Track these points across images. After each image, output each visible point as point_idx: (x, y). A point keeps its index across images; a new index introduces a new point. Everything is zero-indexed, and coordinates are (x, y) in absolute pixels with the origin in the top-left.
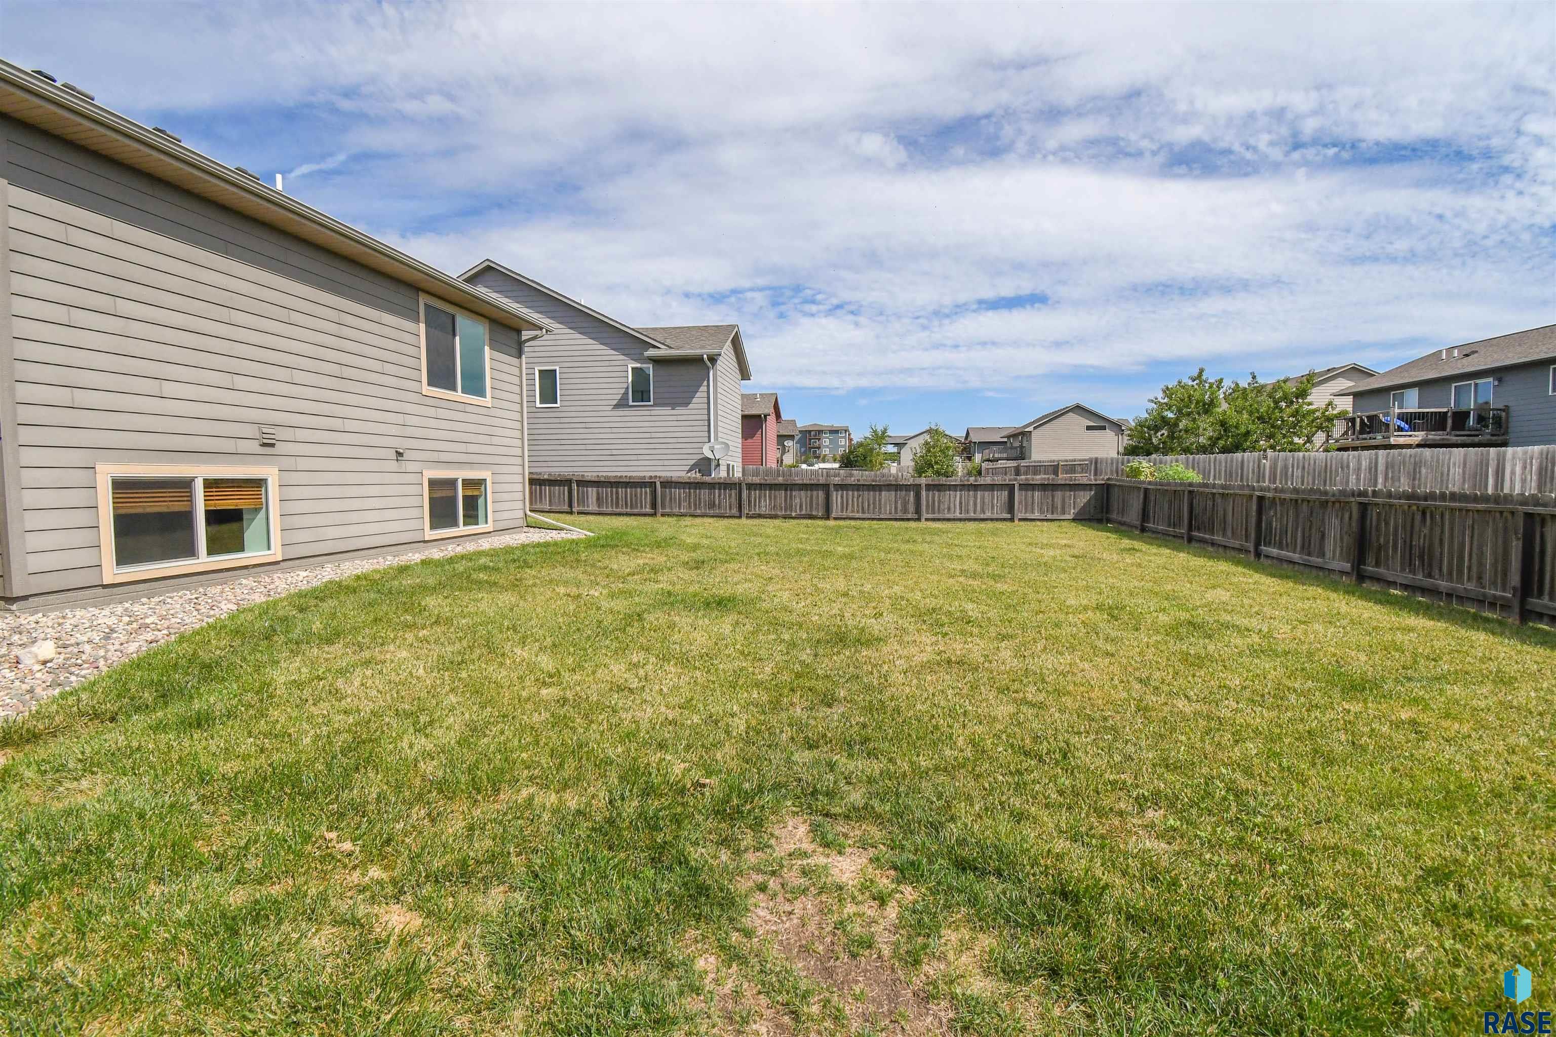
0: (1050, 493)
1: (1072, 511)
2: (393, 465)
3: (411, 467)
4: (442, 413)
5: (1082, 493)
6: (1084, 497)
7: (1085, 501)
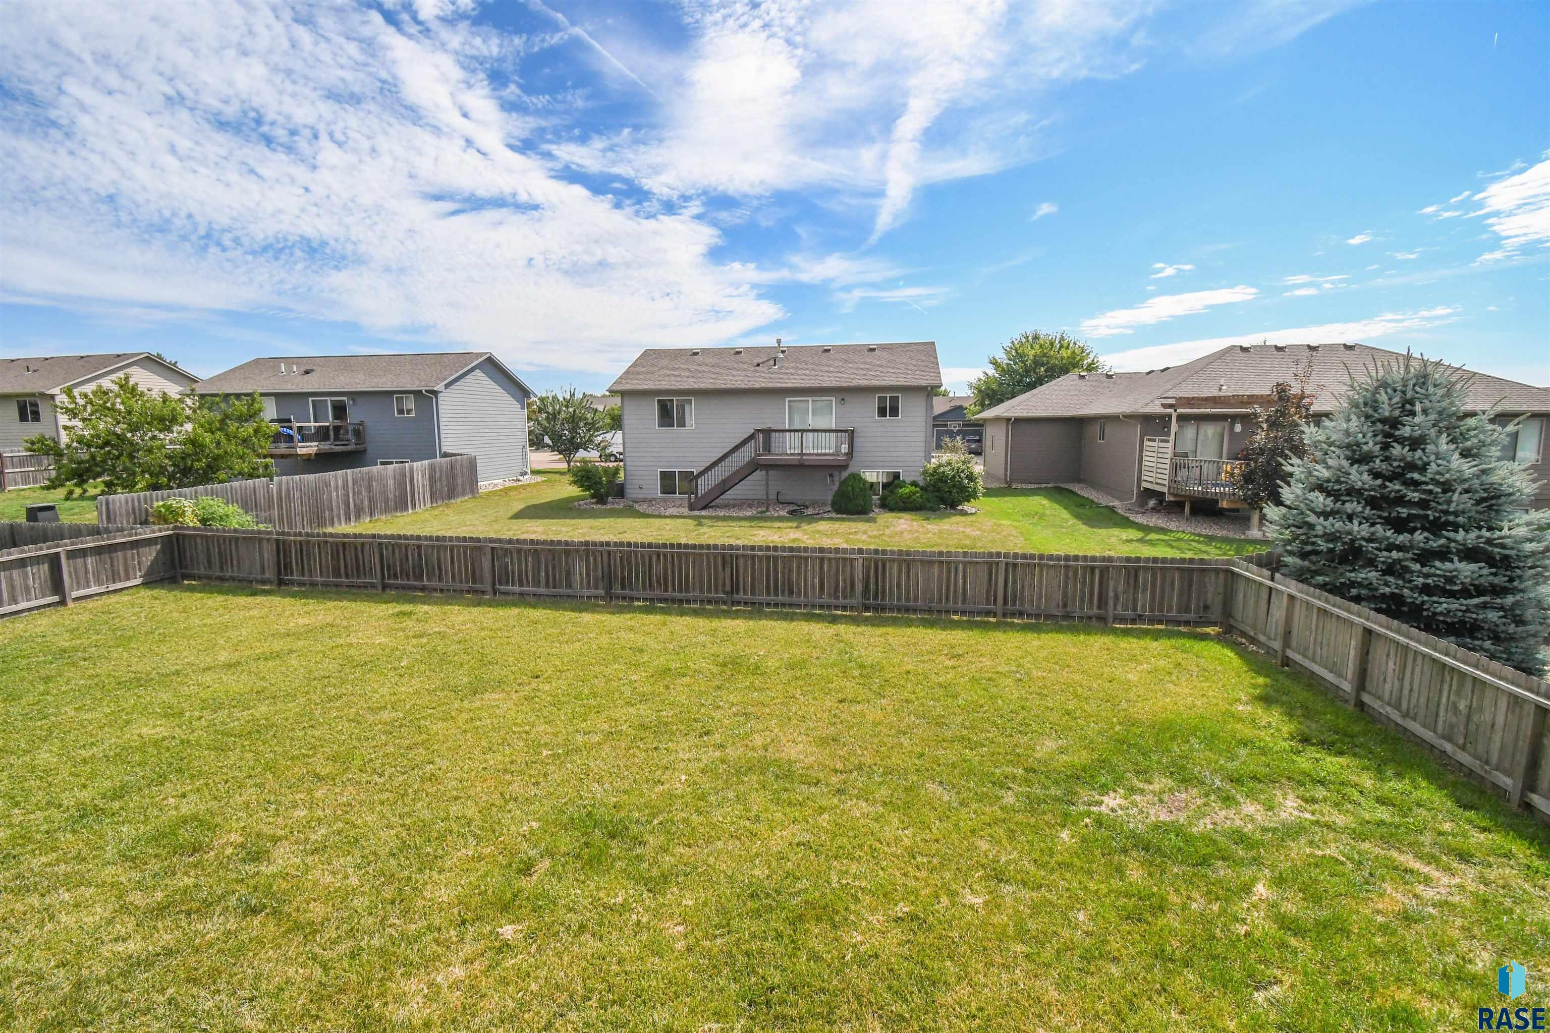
0: (107, 556)
1: (139, 574)
5: (147, 549)
6: (149, 555)
7: (151, 558)
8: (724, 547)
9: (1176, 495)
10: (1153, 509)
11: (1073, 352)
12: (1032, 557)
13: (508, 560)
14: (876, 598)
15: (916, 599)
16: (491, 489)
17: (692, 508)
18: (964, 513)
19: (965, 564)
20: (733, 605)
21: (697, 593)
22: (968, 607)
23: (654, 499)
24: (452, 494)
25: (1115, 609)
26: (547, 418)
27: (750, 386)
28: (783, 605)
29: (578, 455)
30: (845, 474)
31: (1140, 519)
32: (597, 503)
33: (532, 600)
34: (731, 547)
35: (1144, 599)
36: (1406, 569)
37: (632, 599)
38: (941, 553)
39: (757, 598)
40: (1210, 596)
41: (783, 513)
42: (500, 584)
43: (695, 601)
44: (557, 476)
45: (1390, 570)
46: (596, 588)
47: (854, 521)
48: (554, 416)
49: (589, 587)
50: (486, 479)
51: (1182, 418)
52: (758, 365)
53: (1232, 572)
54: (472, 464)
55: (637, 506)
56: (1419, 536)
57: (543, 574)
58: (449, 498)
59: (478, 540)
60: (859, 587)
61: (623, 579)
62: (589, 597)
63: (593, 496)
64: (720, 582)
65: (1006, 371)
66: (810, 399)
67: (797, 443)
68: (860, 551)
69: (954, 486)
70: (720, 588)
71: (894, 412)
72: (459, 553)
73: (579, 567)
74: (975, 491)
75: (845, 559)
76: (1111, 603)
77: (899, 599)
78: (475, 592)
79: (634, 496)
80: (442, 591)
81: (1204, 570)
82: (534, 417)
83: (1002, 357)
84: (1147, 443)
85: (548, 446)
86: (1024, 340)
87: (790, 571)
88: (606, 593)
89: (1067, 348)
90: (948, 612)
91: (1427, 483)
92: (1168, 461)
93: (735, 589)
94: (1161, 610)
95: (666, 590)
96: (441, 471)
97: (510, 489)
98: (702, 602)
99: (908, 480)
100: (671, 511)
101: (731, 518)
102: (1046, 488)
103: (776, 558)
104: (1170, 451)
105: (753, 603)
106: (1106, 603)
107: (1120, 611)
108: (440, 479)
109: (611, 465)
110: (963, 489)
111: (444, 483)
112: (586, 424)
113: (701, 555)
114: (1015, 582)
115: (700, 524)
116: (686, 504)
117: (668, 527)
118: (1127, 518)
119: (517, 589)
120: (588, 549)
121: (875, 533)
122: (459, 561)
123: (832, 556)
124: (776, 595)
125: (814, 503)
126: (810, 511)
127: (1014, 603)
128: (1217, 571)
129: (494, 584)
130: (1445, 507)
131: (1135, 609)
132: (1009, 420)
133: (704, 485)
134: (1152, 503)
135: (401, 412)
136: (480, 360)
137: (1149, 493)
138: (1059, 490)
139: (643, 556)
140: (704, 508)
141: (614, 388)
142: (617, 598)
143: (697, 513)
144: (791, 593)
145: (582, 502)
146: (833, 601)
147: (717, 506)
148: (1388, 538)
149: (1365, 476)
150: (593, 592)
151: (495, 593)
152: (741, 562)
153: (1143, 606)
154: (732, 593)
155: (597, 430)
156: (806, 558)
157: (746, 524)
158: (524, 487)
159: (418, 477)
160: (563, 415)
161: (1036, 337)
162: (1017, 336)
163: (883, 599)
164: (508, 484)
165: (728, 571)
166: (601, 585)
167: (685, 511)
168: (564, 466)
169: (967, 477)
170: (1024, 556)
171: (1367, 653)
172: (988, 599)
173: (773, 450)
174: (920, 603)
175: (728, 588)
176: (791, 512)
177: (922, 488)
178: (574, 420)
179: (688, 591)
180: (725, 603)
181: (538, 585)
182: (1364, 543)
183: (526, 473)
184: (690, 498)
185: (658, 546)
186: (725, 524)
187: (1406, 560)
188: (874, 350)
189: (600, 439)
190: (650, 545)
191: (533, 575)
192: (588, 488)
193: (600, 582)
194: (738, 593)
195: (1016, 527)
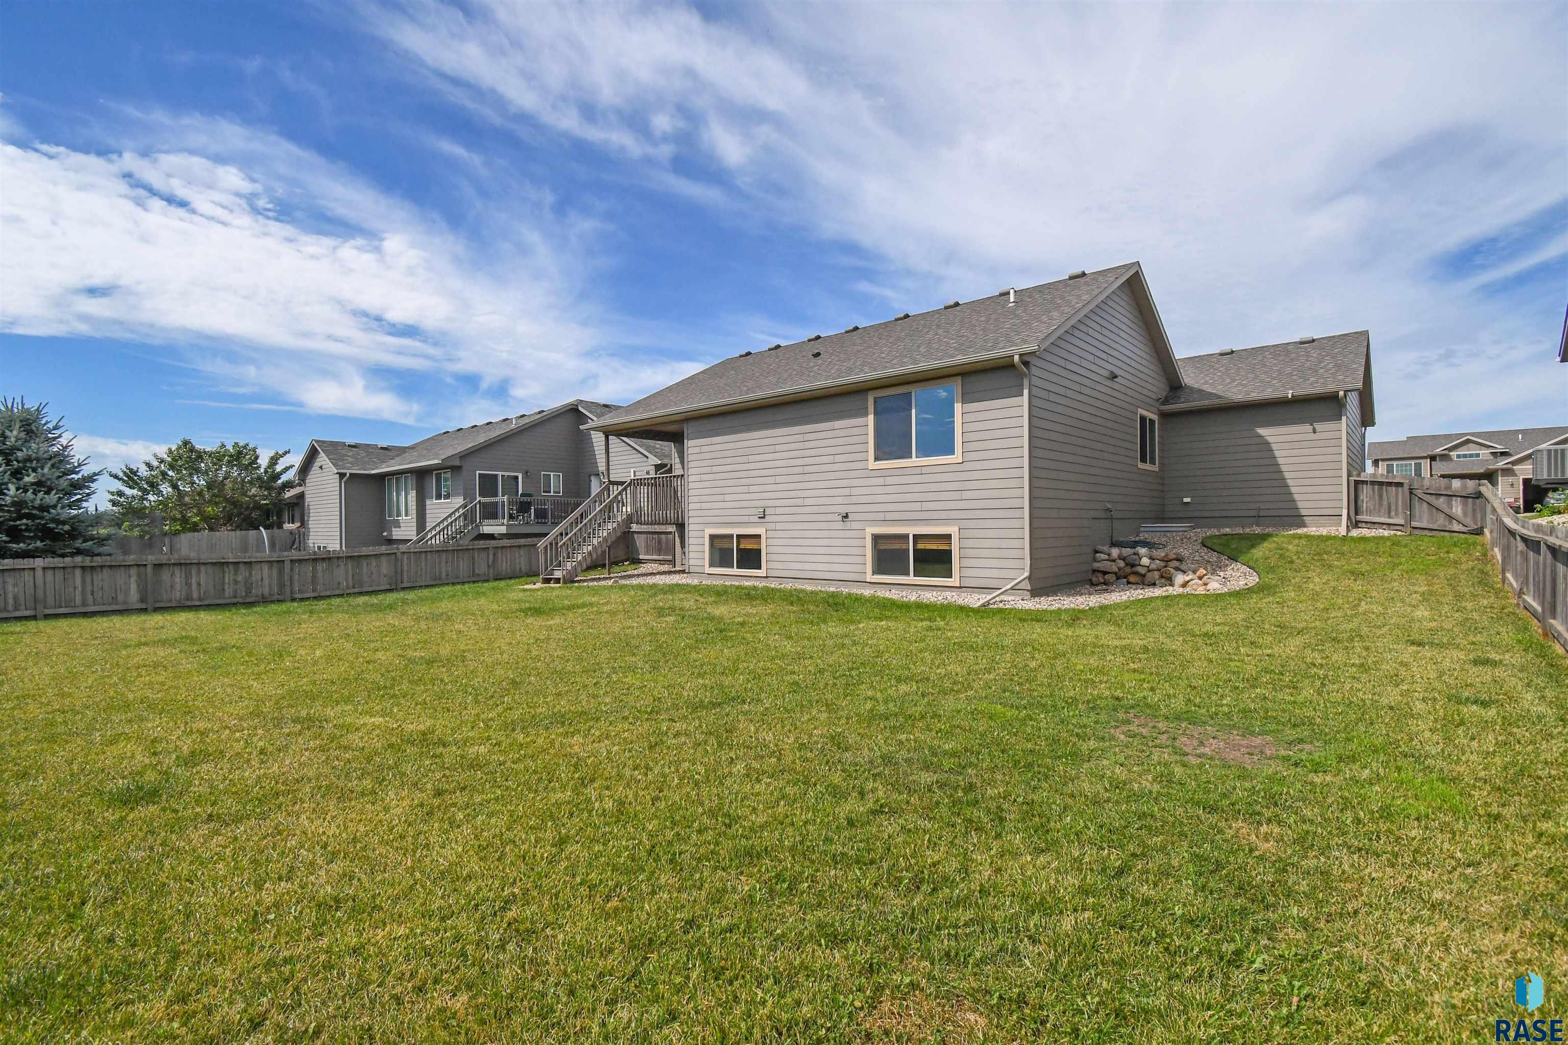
2: (840, 525)
3: (855, 525)
4: (889, 480)
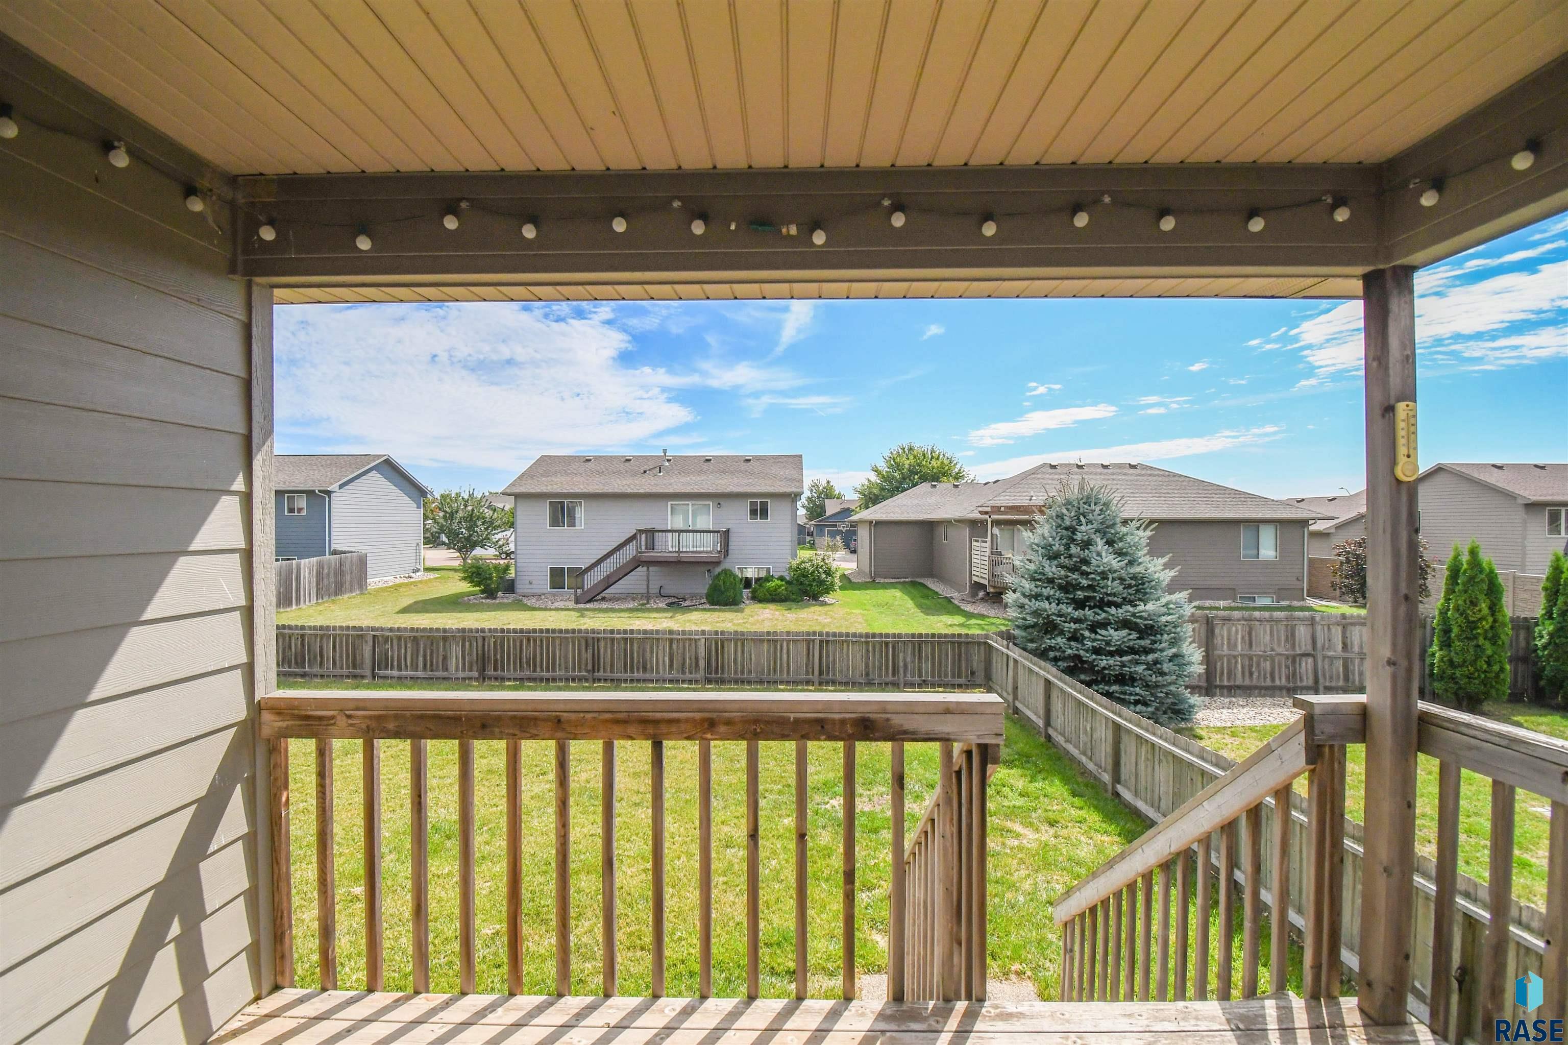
8: (587, 631)
9: (994, 587)
10: (982, 599)
11: (942, 463)
12: (841, 635)
13: (388, 646)
14: (716, 672)
15: (750, 672)
16: (380, 585)
17: (577, 602)
18: (824, 604)
19: (788, 641)
20: (594, 682)
21: (563, 673)
22: (791, 679)
23: (544, 594)
24: (339, 589)
25: (905, 676)
26: (445, 517)
27: (635, 491)
28: (638, 681)
29: (474, 553)
30: (718, 570)
31: (969, 608)
32: (487, 598)
33: (409, 682)
34: (593, 631)
35: (926, 667)
36: (1084, 637)
37: (503, 679)
38: (768, 633)
39: (616, 675)
40: (975, 664)
41: (662, 605)
42: (379, 669)
43: (561, 680)
44: (451, 574)
45: (1075, 637)
46: (471, 670)
47: (724, 611)
48: (451, 516)
49: (464, 669)
50: (374, 577)
51: (997, 523)
52: (645, 472)
53: (990, 646)
54: (362, 562)
55: (525, 601)
56: (1088, 613)
57: (421, 659)
58: (336, 594)
59: (361, 629)
60: (702, 663)
61: (496, 661)
62: (464, 679)
63: (483, 592)
64: (583, 662)
65: (886, 478)
66: (690, 503)
67: (675, 542)
68: (703, 632)
69: (814, 580)
70: (583, 667)
71: (764, 513)
72: (341, 643)
73: (455, 651)
74: (832, 584)
75: (690, 639)
76: (901, 671)
77: (736, 672)
78: (355, 677)
79: (521, 591)
80: (322, 676)
81: (968, 643)
82: (431, 516)
83: (883, 467)
84: (974, 543)
85: (444, 543)
86: (901, 451)
87: (644, 651)
88: (480, 675)
89: (938, 459)
90: (775, 682)
91: (1091, 573)
92: (987, 559)
93: (596, 667)
94: (940, 676)
95: (534, 671)
96: (329, 568)
97: (400, 585)
98: (567, 680)
99: (776, 575)
100: (560, 604)
101: (613, 610)
102: (904, 582)
103: (632, 640)
104: (988, 550)
105: (612, 680)
106: (898, 671)
107: (909, 678)
108: (328, 575)
109: (502, 562)
110: (822, 582)
111: (332, 580)
112: (483, 523)
113: (567, 638)
114: (828, 656)
115: (582, 616)
116: (573, 597)
117: (551, 619)
118: (959, 607)
119: (395, 673)
120: (464, 635)
121: (741, 621)
122: (341, 647)
123: (680, 637)
124: (632, 672)
125: (693, 596)
126: (687, 603)
127: (828, 673)
128: (979, 643)
129: (374, 669)
130: (1105, 590)
131: (920, 676)
132: (871, 522)
133: (590, 580)
134: (981, 594)
135: (291, 510)
136: (377, 462)
137: (977, 586)
138: (914, 584)
139: (514, 640)
140: (590, 601)
141: (508, 491)
142: (490, 679)
143: (582, 606)
144: (645, 669)
145: (472, 597)
146: (681, 676)
147: (603, 599)
148: (1069, 614)
149: (1054, 569)
150: (467, 674)
151: (374, 677)
152: (602, 644)
153: (927, 672)
154: (594, 672)
155: (495, 528)
156: (658, 639)
157: (626, 615)
158: (415, 584)
159: (305, 573)
160: (461, 514)
161: (911, 449)
162: (895, 448)
163: (723, 673)
164: (398, 581)
165: (590, 651)
166: (475, 668)
167: (571, 604)
168: (457, 563)
169: (825, 572)
170: (834, 635)
171: (1049, 697)
172: (807, 672)
173: (656, 547)
174: (753, 675)
175: (590, 667)
176: (669, 605)
177: (788, 583)
178: (471, 519)
179: (554, 670)
180: (587, 680)
181: (416, 669)
182: (1055, 618)
183: (418, 570)
184: (576, 592)
185: (528, 631)
186: (606, 615)
187: (1082, 629)
188: (749, 460)
189: (498, 537)
190: (522, 631)
191: (412, 659)
192: (478, 584)
193: (475, 665)
194: (599, 670)
195: (863, 615)
